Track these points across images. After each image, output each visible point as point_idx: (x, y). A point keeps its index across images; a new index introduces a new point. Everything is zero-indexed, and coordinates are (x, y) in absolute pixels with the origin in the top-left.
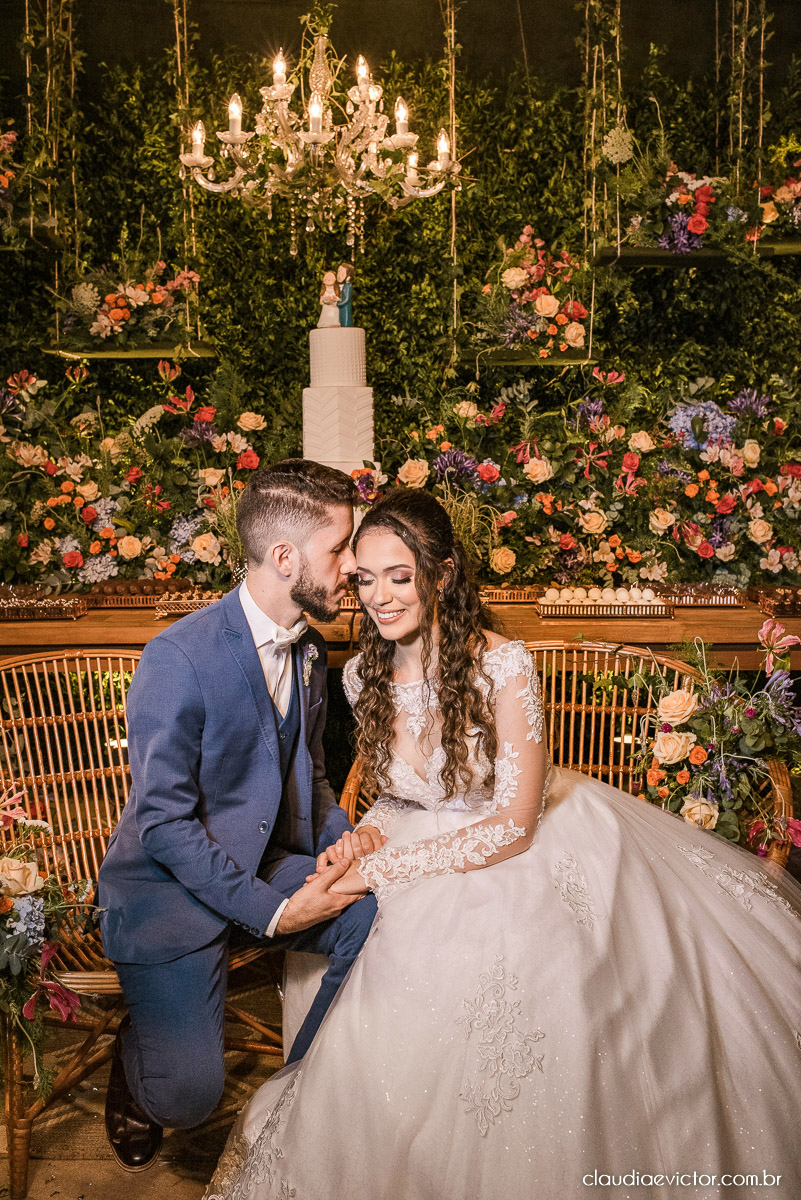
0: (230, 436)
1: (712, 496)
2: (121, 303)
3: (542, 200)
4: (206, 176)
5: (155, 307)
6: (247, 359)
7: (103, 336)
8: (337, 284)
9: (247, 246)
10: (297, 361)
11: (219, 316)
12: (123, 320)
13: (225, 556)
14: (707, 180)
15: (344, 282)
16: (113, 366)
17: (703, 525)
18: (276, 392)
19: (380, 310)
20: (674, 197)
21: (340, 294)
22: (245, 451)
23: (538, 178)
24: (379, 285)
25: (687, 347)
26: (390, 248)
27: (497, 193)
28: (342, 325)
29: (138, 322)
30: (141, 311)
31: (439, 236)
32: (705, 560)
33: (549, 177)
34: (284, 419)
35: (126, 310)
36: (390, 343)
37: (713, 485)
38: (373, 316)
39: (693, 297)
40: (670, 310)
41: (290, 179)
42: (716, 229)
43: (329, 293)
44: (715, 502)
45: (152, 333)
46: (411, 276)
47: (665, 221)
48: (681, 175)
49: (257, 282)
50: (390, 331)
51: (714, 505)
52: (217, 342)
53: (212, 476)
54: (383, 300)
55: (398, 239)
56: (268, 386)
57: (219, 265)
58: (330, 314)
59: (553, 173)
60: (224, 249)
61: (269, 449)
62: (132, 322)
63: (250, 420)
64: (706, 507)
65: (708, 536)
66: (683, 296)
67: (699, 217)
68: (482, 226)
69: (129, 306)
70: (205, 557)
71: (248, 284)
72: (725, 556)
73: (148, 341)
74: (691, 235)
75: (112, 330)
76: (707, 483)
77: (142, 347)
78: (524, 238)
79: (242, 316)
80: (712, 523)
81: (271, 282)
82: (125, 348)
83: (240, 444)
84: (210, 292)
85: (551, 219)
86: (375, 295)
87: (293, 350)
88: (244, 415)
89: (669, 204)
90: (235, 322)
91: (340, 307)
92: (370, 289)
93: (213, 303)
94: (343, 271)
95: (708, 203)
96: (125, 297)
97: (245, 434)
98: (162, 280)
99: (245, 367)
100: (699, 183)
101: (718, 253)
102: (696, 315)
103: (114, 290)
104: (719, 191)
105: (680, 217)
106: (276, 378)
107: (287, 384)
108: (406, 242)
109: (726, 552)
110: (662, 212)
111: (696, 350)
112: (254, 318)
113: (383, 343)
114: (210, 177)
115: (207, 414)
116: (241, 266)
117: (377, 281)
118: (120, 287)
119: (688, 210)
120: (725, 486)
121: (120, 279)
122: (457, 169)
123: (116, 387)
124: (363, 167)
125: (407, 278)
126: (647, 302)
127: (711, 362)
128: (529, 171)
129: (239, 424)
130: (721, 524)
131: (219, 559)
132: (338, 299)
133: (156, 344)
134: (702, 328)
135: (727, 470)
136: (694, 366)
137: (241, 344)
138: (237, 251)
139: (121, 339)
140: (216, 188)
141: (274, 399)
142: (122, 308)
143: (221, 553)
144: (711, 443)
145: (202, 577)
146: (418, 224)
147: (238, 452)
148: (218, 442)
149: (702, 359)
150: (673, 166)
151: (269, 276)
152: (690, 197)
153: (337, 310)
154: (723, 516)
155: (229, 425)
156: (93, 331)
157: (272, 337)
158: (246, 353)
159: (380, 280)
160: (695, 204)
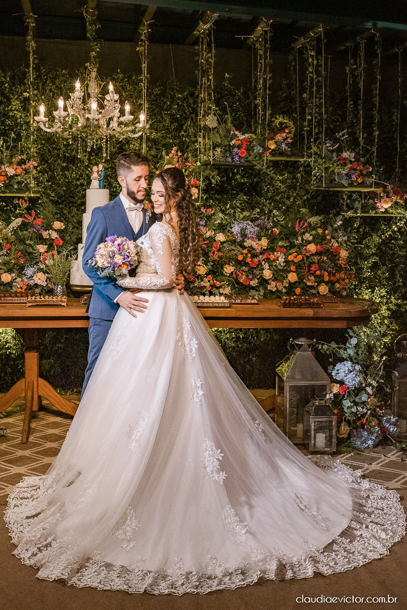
0: (50, 231)
1: (249, 260)
2: (3, 174)
3: (181, 134)
4: (45, 125)
5: (17, 176)
6: (53, 197)
8: (98, 171)
9: (54, 149)
10: (74, 198)
11: (41, 178)
12: (4, 181)
13: (48, 282)
14: (247, 135)
15: (101, 171)
17: (245, 272)
18: (65, 212)
19: (111, 178)
20: (233, 142)
21: (100, 175)
22: (56, 238)
23: (179, 125)
25: (240, 197)
27: (161, 130)
28: (100, 188)
29: (10, 182)
30: (11, 177)
31: (137, 148)
32: (246, 286)
33: (183, 125)
34: (73, 225)
35: (5, 177)
36: (115, 192)
37: (249, 255)
38: (108, 180)
39: (243, 177)
40: (233, 182)
41: (81, 129)
42: (250, 155)
43: (95, 175)
44: (250, 263)
45: (16, 187)
47: (230, 151)
48: (237, 133)
49: (58, 164)
51: (249, 264)
52: (40, 190)
53: (42, 248)
54: (112, 173)
55: (119, 148)
56: (62, 208)
57: (42, 156)
58: (95, 183)
59: (185, 123)
60: (44, 150)
61: (67, 238)
62: (8, 182)
63: (58, 225)
64: (246, 264)
65: (247, 276)
66: (238, 177)
67: (243, 150)
68: (155, 144)
69: (6, 175)
70: (40, 282)
71: (54, 165)
72: (254, 284)
73: (14, 189)
74: (240, 157)
76: (246, 254)
77: (11, 192)
78: (173, 152)
79: (52, 178)
80: (249, 271)
81: (65, 164)
82: (4, 192)
83: (55, 235)
84: (38, 168)
85: (184, 142)
87: (73, 194)
88: (55, 223)
89: (232, 145)
90: (48, 181)
91: (99, 181)
93: (39, 172)
94: (101, 166)
95: (247, 145)
96: (5, 171)
97: (56, 230)
98: (20, 164)
99: (52, 200)
100: (243, 137)
101: (250, 164)
102: (244, 184)
104: (251, 140)
105: (236, 150)
106: (66, 206)
107: (70, 208)
108: (123, 149)
109: (254, 283)
110: (229, 148)
111: (243, 198)
112: (56, 180)
113: (112, 192)
114: (47, 126)
115: (39, 221)
116: (52, 156)
117: (110, 166)
118: (2, 167)
119: (239, 147)
120: (254, 256)
121: (2, 163)
122: (148, 126)
124: (111, 126)
126: (224, 177)
127: (250, 203)
128: (175, 122)
129: (53, 226)
130: (253, 271)
131: (46, 283)
132: (98, 177)
133: (17, 191)
134: (246, 189)
135: (254, 249)
136: (243, 205)
137: (50, 191)
138: (49, 151)
139: (2, 189)
140: (48, 130)
141: (64, 214)
142: (3, 176)
143: (46, 281)
144: (248, 238)
145: (38, 291)
147: (54, 238)
148: (45, 234)
149: (247, 202)
150: (234, 128)
151: (64, 162)
152: (240, 142)
154: (253, 268)
155: (48, 227)
157: (64, 188)
158: (53, 194)
159: (112, 166)
160: (242, 145)
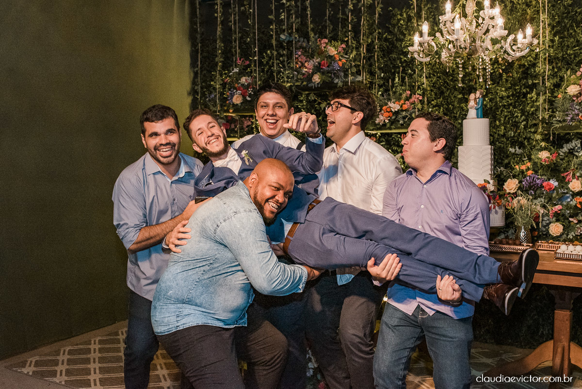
2: (388, 110)
4: (419, 55)
5: (402, 111)
7: (381, 124)
8: (475, 99)
12: (389, 117)
15: (479, 98)
16: (392, 135)
21: (477, 103)
24: (513, 95)
26: (519, 77)
28: (478, 118)
29: (396, 117)
30: (397, 113)
35: (391, 113)
41: (453, 54)
43: (472, 103)
45: (401, 122)
46: (528, 90)
49: (455, 97)
50: (517, 117)
54: (515, 102)
55: (523, 72)
58: (472, 113)
60: (440, 83)
62: (393, 118)
69: (391, 111)
71: (450, 97)
73: (399, 126)
75: (384, 122)
77: (396, 128)
81: (460, 96)
82: (390, 129)
86: (511, 100)
91: (477, 109)
92: (508, 97)
93: (434, 106)
94: (478, 93)
96: (390, 107)
98: (407, 99)
103: (387, 104)
108: (527, 74)
114: (421, 56)
117: (511, 93)
118: (389, 103)
121: (390, 100)
123: (394, 144)
125: (527, 91)
132: (476, 106)
133: (403, 127)
139: (388, 125)
140: (425, 60)
142: (389, 112)
146: (534, 65)
153: (475, 111)
156: (377, 122)
159: (513, 93)
